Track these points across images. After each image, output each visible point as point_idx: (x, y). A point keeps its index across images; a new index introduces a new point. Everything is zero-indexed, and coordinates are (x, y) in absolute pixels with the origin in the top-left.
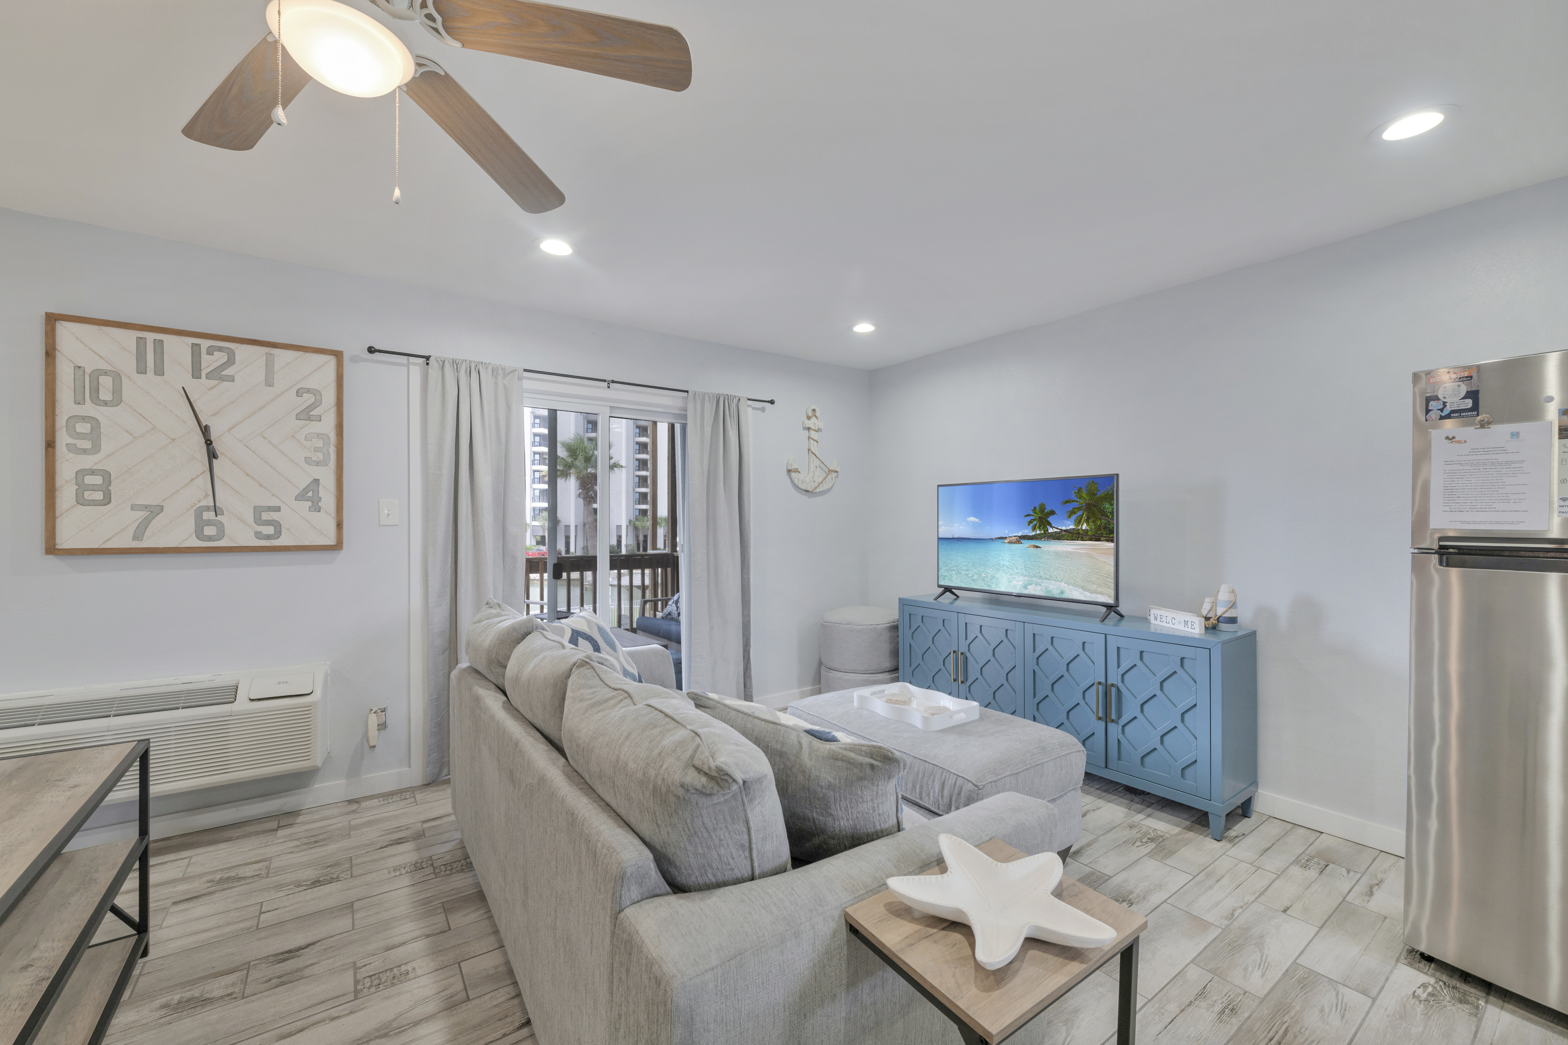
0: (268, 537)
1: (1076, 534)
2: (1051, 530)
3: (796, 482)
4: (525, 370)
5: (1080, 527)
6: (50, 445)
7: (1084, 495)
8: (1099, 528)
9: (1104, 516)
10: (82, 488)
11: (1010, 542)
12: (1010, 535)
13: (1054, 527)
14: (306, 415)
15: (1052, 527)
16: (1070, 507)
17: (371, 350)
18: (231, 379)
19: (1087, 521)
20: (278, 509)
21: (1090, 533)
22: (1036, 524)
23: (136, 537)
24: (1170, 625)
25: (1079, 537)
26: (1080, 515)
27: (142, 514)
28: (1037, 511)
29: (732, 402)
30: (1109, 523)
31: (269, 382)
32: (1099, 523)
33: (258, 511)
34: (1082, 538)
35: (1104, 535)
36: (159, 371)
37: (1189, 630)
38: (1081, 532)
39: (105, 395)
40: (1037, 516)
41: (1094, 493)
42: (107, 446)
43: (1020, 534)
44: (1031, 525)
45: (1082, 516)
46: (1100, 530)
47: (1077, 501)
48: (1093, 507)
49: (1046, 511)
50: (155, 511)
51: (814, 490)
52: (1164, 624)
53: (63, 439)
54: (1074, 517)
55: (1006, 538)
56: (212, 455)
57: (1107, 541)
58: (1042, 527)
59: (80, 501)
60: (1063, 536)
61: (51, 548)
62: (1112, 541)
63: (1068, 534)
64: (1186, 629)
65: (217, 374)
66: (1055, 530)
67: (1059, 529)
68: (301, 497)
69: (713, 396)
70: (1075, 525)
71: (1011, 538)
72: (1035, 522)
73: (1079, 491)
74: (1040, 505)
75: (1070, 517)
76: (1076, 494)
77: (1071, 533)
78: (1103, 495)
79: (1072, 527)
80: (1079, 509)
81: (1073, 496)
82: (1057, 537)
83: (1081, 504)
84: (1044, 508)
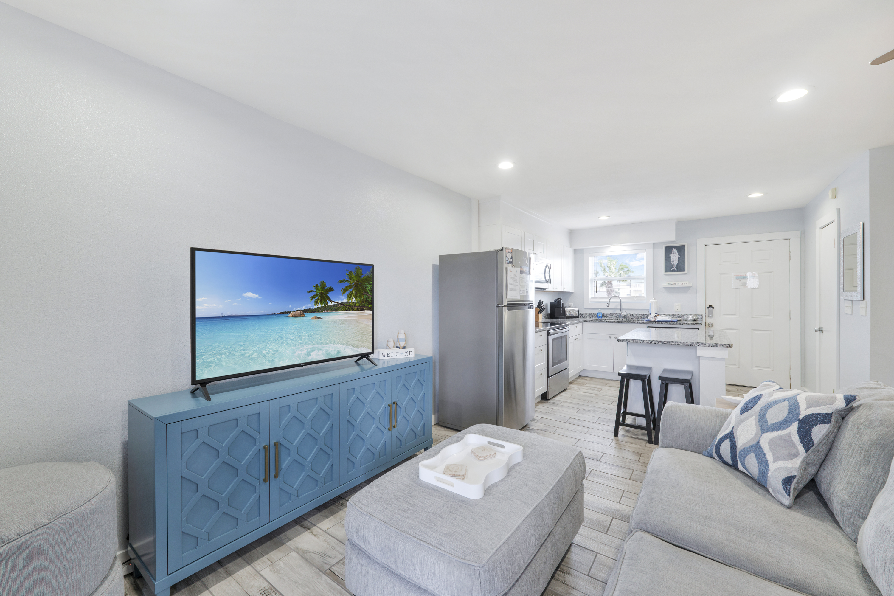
1: (348, 306)
2: (330, 304)
5: (350, 301)
7: (353, 277)
8: (362, 301)
9: (366, 292)
11: (294, 316)
12: (294, 310)
13: (333, 301)
15: (331, 301)
16: (344, 285)
19: (355, 296)
21: (357, 305)
22: (318, 299)
24: (395, 357)
25: (350, 308)
26: (351, 292)
28: (319, 288)
30: (368, 297)
32: (363, 297)
34: (352, 308)
35: (366, 306)
37: (409, 356)
38: (351, 304)
40: (318, 292)
41: (359, 276)
43: (303, 308)
44: (314, 300)
45: (352, 293)
46: (364, 303)
47: (349, 281)
48: (359, 286)
49: (326, 288)
52: (391, 358)
54: (347, 293)
55: (290, 312)
57: (368, 310)
58: (323, 301)
60: (339, 308)
62: (370, 310)
63: (343, 306)
64: (406, 356)
66: (333, 303)
67: (336, 303)
70: (348, 299)
71: (294, 312)
72: (317, 297)
73: (350, 273)
74: (321, 282)
75: (344, 293)
76: (348, 276)
77: (345, 305)
78: (365, 278)
79: (345, 300)
80: (350, 287)
81: (346, 277)
82: (336, 309)
83: (352, 283)
84: (325, 285)
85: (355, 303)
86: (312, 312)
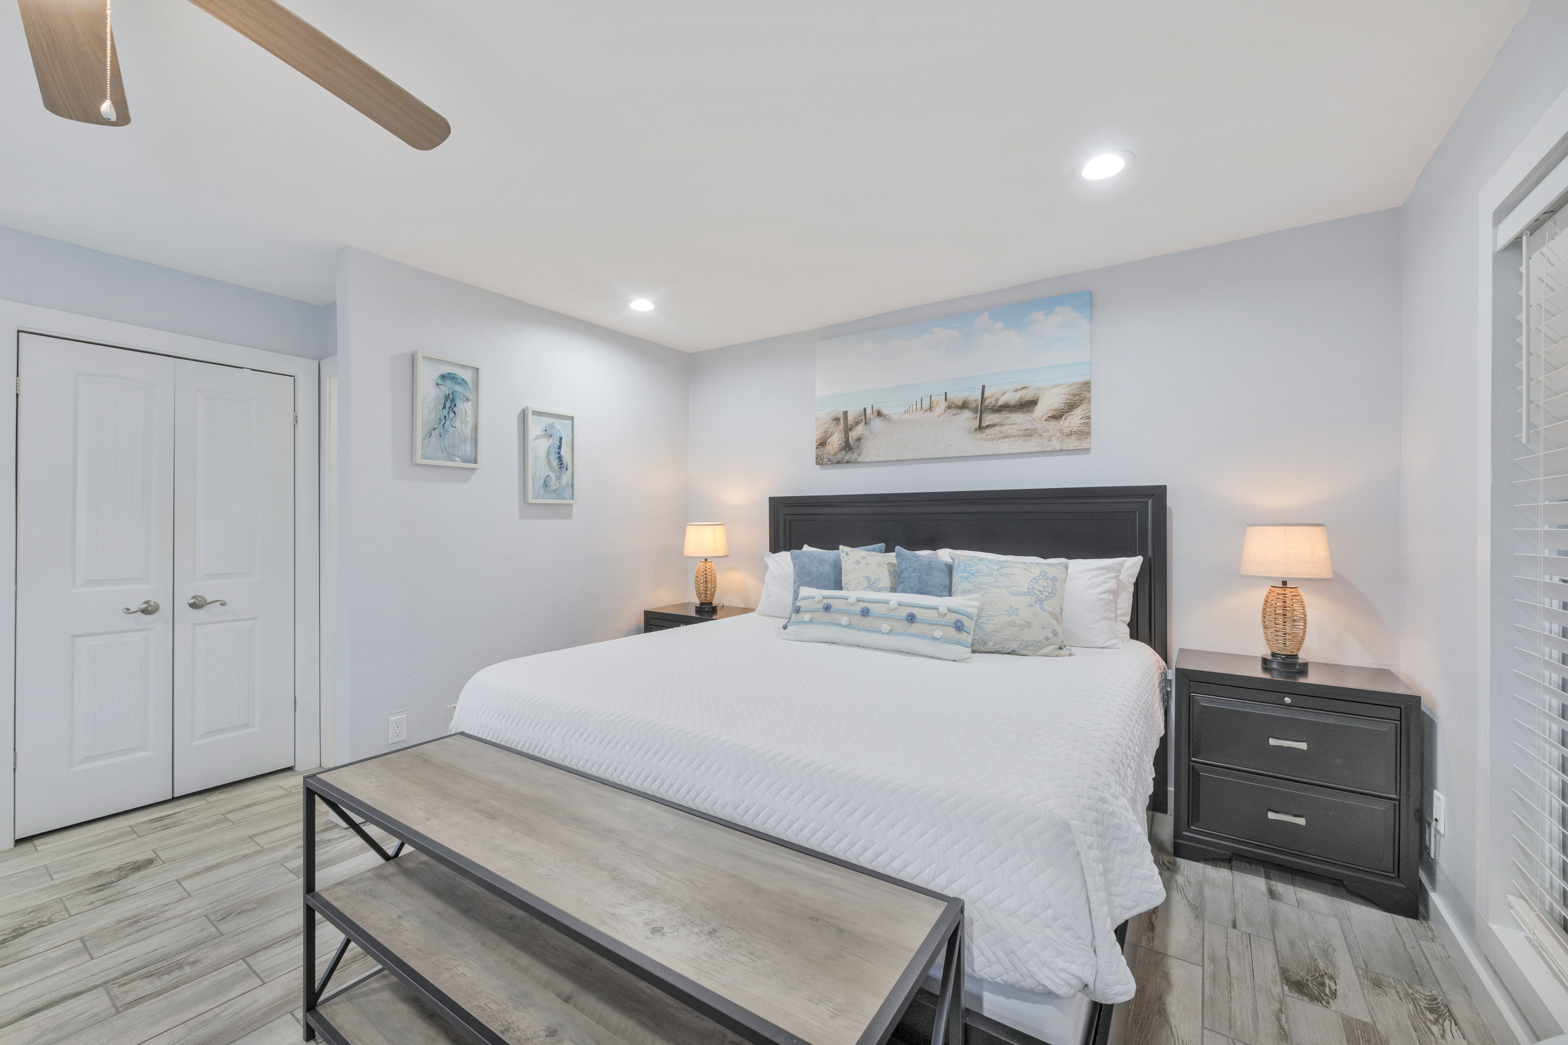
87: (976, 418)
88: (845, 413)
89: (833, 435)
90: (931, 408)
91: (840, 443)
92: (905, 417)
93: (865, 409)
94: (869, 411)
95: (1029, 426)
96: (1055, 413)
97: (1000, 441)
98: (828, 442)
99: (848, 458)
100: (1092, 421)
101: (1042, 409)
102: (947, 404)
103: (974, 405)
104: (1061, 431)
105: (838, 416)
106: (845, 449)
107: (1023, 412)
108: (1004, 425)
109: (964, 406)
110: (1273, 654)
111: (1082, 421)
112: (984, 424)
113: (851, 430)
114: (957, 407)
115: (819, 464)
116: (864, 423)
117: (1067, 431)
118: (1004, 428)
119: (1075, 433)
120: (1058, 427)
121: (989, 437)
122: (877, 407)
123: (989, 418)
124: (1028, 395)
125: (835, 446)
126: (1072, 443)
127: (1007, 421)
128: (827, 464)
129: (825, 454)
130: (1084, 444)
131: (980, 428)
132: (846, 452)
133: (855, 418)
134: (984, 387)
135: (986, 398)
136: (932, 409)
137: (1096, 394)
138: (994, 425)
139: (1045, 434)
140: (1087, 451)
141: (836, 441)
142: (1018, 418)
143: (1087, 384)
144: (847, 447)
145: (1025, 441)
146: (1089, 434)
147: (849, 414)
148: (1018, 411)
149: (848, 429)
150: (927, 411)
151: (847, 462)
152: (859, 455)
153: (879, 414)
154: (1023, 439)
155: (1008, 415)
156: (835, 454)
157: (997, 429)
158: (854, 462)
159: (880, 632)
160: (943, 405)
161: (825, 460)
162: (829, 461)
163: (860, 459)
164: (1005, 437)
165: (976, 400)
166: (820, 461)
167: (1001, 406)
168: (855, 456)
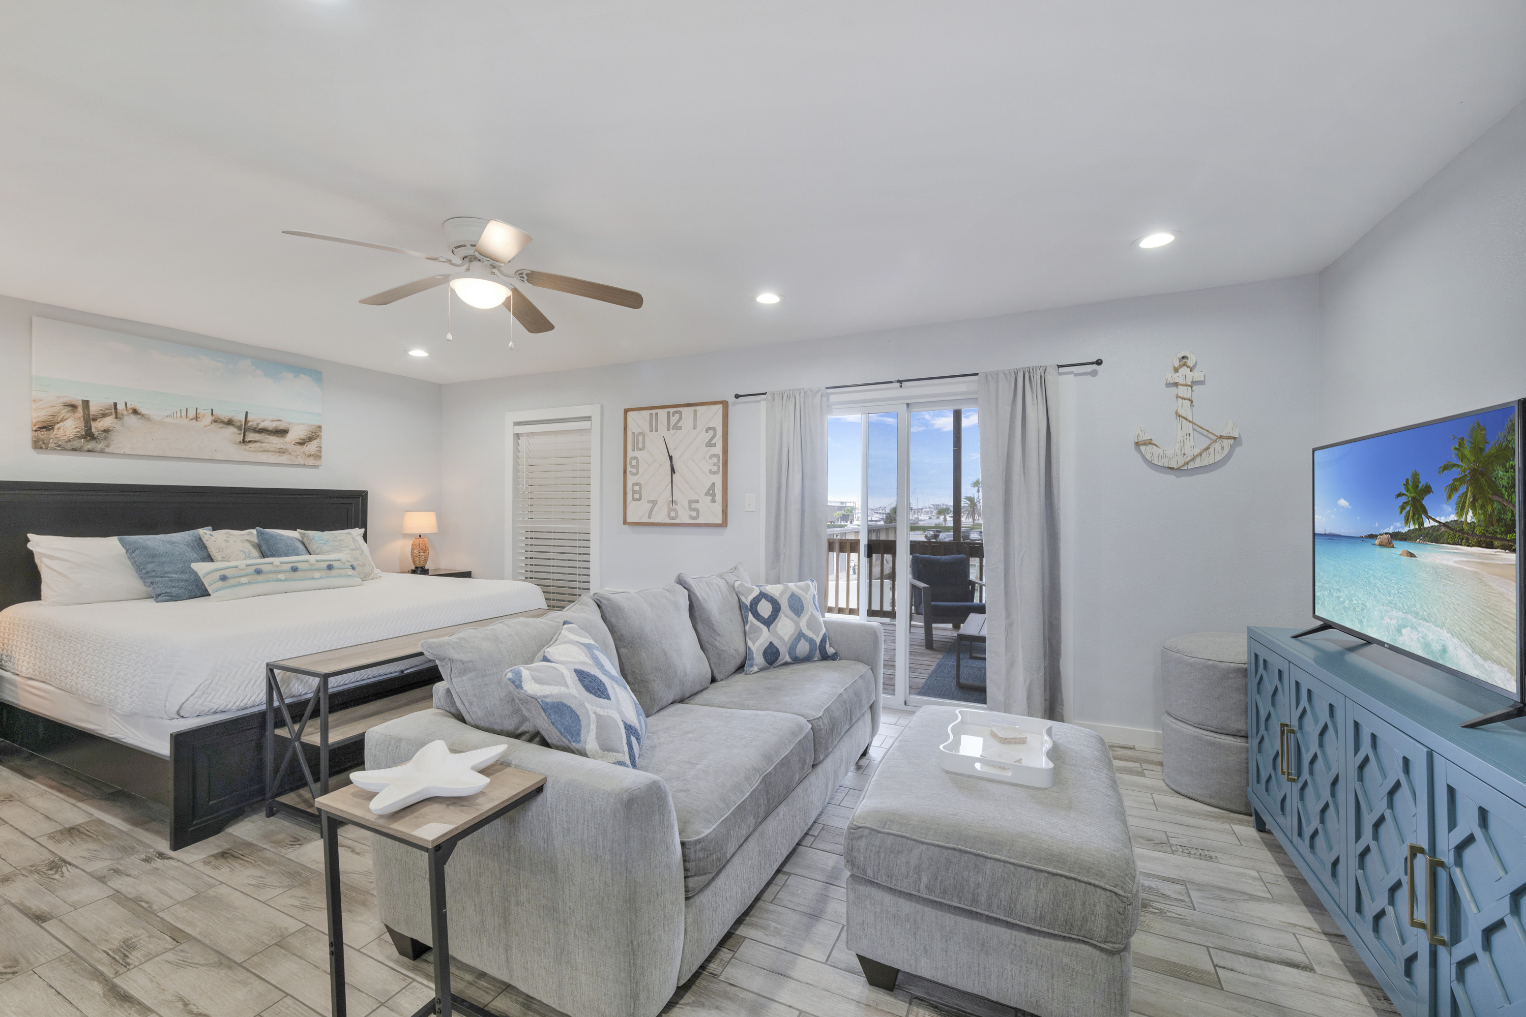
0: (694, 518)
1: (1459, 531)
2: (1428, 524)
3: (1148, 457)
4: (827, 388)
5: (1463, 519)
6: (625, 472)
7: (1467, 452)
8: (1489, 521)
9: (1496, 494)
10: (634, 492)
11: (1380, 544)
12: (1381, 532)
13: (1431, 518)
14: (710, 444)
15: (1429, 518)
17: (737, 396)
18: (680, 428)
19: (1473, 505)
20: (697, 501)
21: (1478, 531)
22: (1410, 511)
23: (649, 517)
25: (1463, 539)
26: (1463, 494)
27: (650, 505)
28: (1410, 488)
29: (1035, 375)
30: (1504, 510)
31: (695, 428)
32: (1490, 509)
33: (691, 502)
34: (1467, 539)
35: (1499, 536)
36: (657, 430)
38: (1466, 528)
39: (640, 446)
40: (1409, 496)
41: (1480, 448)
42: (641, 471)
43: (1392, 530)
44: (1404, 513)
45: (1466, 496)
46: (1493, 526)
47: (1458, 466)
48: (1480, 476)
49: (1420, 485)
50: (654, 503)
51: (1184, 465)
53: (629, 469)
54: (1456, 496)
55: (1376, 536)
56: (673, 471)
57: (1504, 547)
58: (1417, 516)
59: (634, 499)
60: (1442, 535)
61: (625, 522)
62: (1510, 548)
63: (1449, 531)
65: (677, 428)
66: (1433, 523)
67: (1437, 521)
68: (707, 494)
69: (1010, 373)
70: (1457, 513)
71: (1381, 537)
72: (1408, 508)
73: (1462, 443)
74: (1412, 474)
75: (1449, 497)
76: (1457, 452)
77: (1452, 530)
78: (1493, 451)
79: (1453, 517)
80: (1462, 480)
81: (1453, 456)
82: (1435, 536)
83: (1464, 471)
84: (1418, 479)
85: (1472, 525)
86: (1402, 540)
87: (240, 434)
88: (86, 403)
89: (66, 421)
90: (196, 418)
91: (76, 430)
92: (167, 420)
93: (115, 404)
94: (121, 407)
95: (282, 446)
96: (300, 441)
97: (260, 453)
98: (57, 426)
99: (89, 446)
100: (322, 449)
101: (292, 437)
102: (213, 418)
103: (238, 424)
104: (304, 453)
105: (74, 403)
106: (85, 438)
107: (278, 436)
108: (263, 442)
109: (230, 423)
110: (416, 568)
111: (317, 449)
112: (247, 439)
113: (95, 420)
114: (223, 422)
115: (41, 448)
116: (114, 416)
117: (308, 453)
118: (263, 445)
119: (313, 455)
120: (302, 450)
121: (251, 449)
122: (133, 406)
123: (251, 436)
124: (282, 426)
125: (68, 433)
126: (311, 461)
127: (266, 440)
128: (56, 449)
129: (51, 438)
130: (317, 463)
131: (244, 441)
132: (88, 441)
133: (101, 410)
134: (247, 413)
135: (249, 421)
136: (198, 419)
137: (324, 434)
138: (255, 442)
139: (294, 453)
140: (317, 467)
141: (70, 426)
142: (275, 441)
143: (320, 427)
144: (89, 435)
145: (280, 456)
146: (321, 457)
147: (91, 404)
148: (274, 435)
149: (88, 419)
150: (192, 420)
151: (89, 451)
152: (108, 446)
153: (135, 412)
154: (278, 454)
155: (267, 436)
156: (69, 441)
157: (258, 444)
158: (99, 452)
159: (313, 578)
160: (209, 418)
161: (52, 445)
162: (59, 446)
163: (107, 450)
164: (264, 451)
165: (240, 421)
166: (39, 445)
167: (261, 429)
168: (100, 446)
